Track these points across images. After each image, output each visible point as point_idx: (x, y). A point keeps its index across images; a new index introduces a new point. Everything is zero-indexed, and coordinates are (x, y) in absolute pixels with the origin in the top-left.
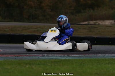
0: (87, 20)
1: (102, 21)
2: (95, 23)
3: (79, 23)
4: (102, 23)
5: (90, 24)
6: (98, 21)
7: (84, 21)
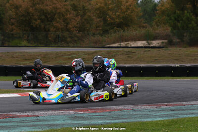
0: (118, 42)
1: (133, 42)
2: (126, 44)
3: (108, 46)
4: (133, 44)
5: (121, 46)
6: (129, 42)
7: (114, 43)
